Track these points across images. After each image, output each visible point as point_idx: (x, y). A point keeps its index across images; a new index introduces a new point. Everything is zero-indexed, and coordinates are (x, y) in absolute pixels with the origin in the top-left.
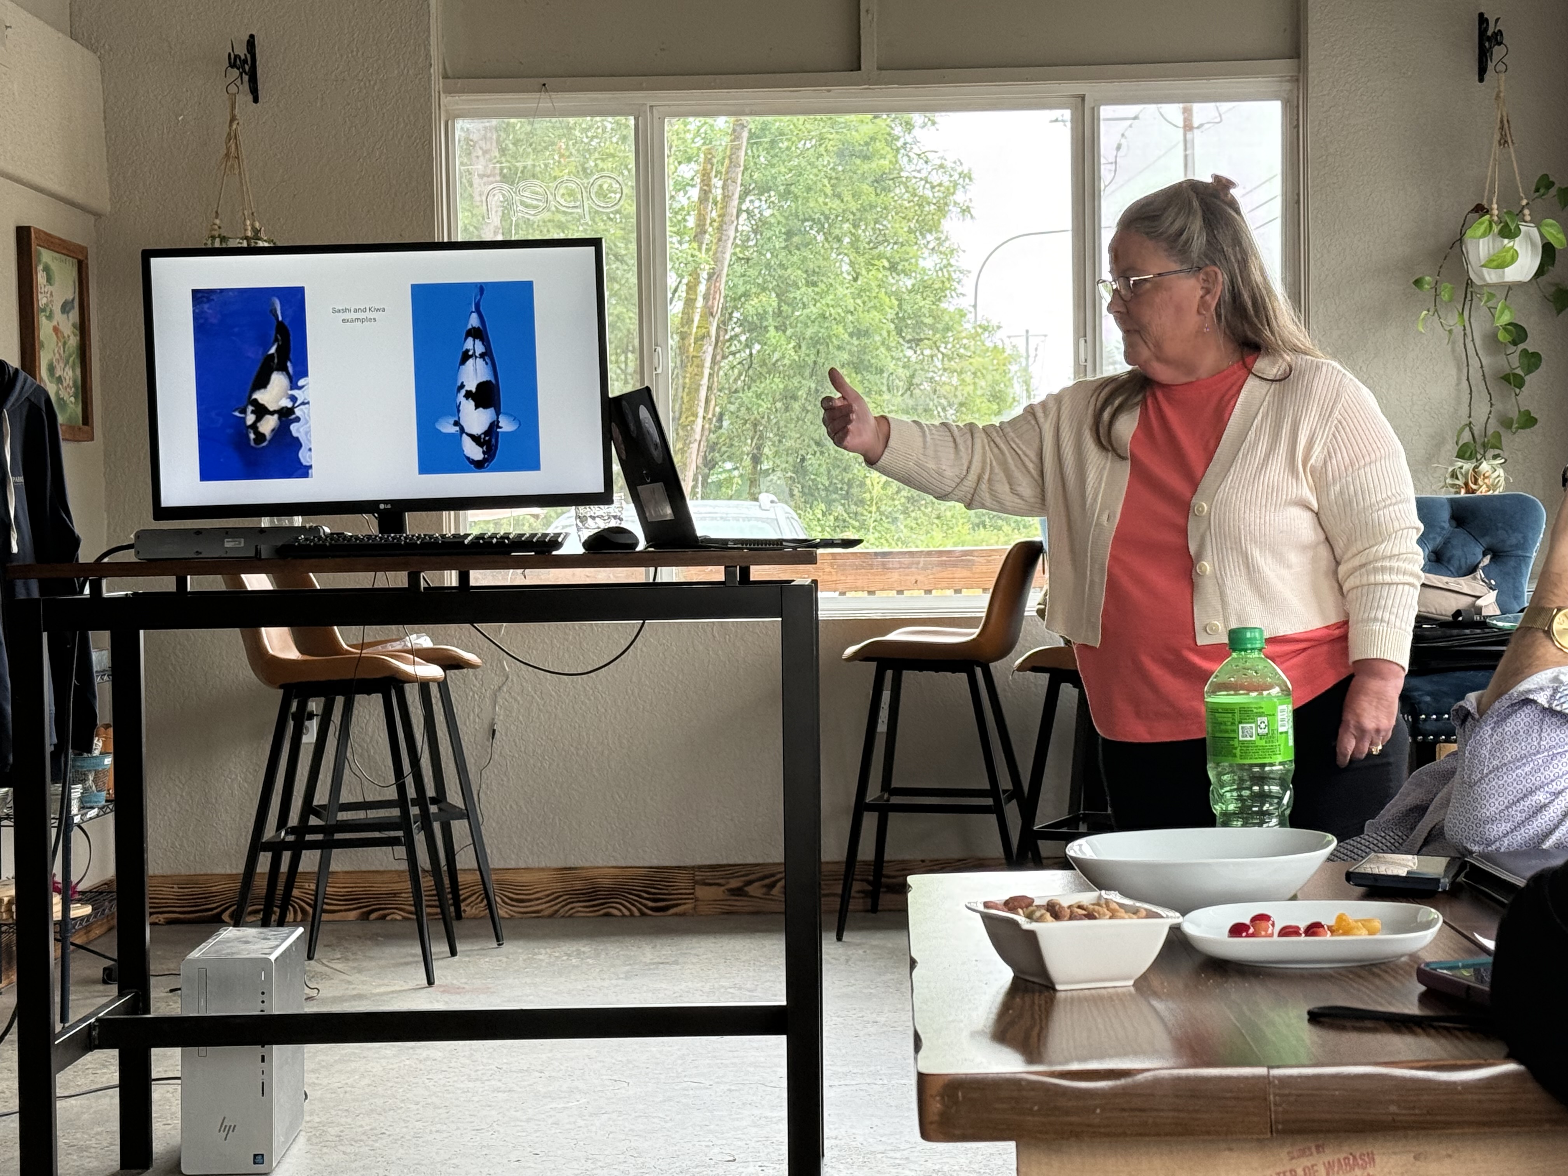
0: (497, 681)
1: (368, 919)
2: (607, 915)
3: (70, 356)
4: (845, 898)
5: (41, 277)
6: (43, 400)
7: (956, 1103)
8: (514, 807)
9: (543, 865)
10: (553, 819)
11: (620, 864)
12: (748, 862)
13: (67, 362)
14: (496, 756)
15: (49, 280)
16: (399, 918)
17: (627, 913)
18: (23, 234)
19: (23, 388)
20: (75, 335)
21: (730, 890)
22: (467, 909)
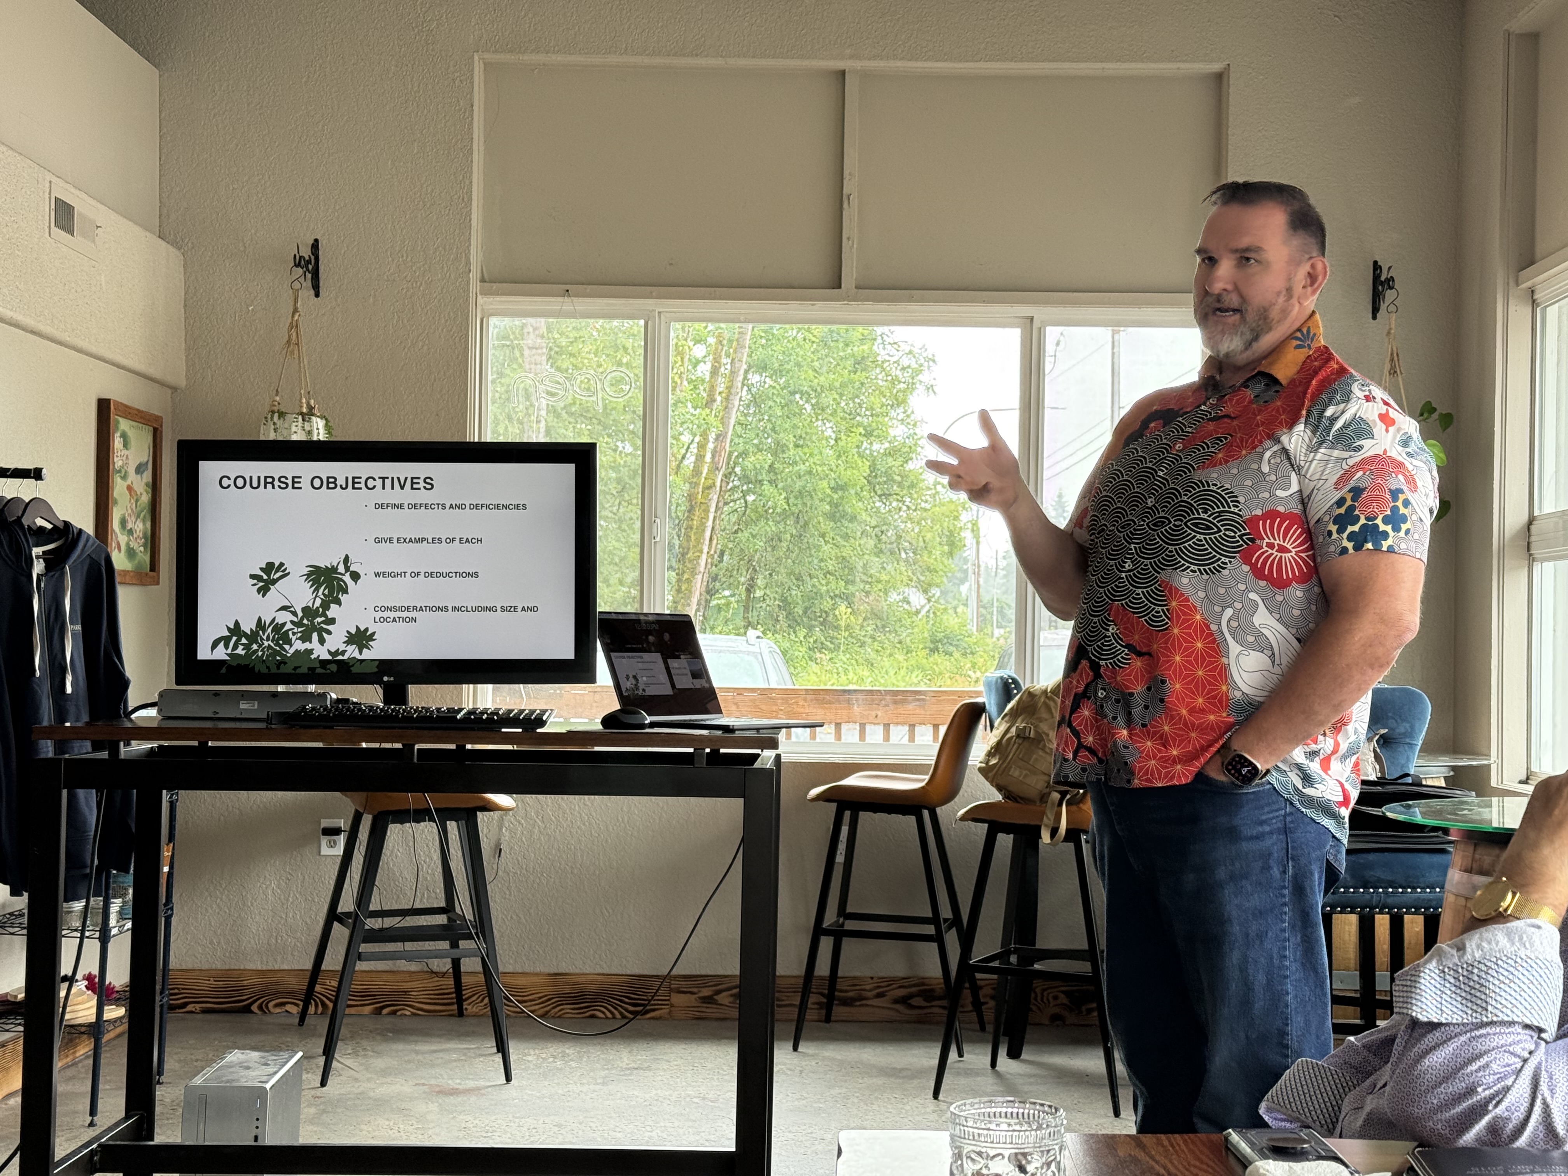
1: (380, 1014)
2: (593, 1016)
3: (142, 511)
4: (803, 1007)
5: (117, 443)
6: (103, 556)
8: (514, 917)
9: (538, 970)
10: (549, 929)
11: (605, 972)
12: (719, 973)
13: (138, 517)
14: (500, 873)
15: (126, 445)
16: (408, 1013)
17: (609, 1015)
18: (104, 406)
19: (85, 546)
20: (147, 493)
21: (700, 998)
22: (469, 1007)
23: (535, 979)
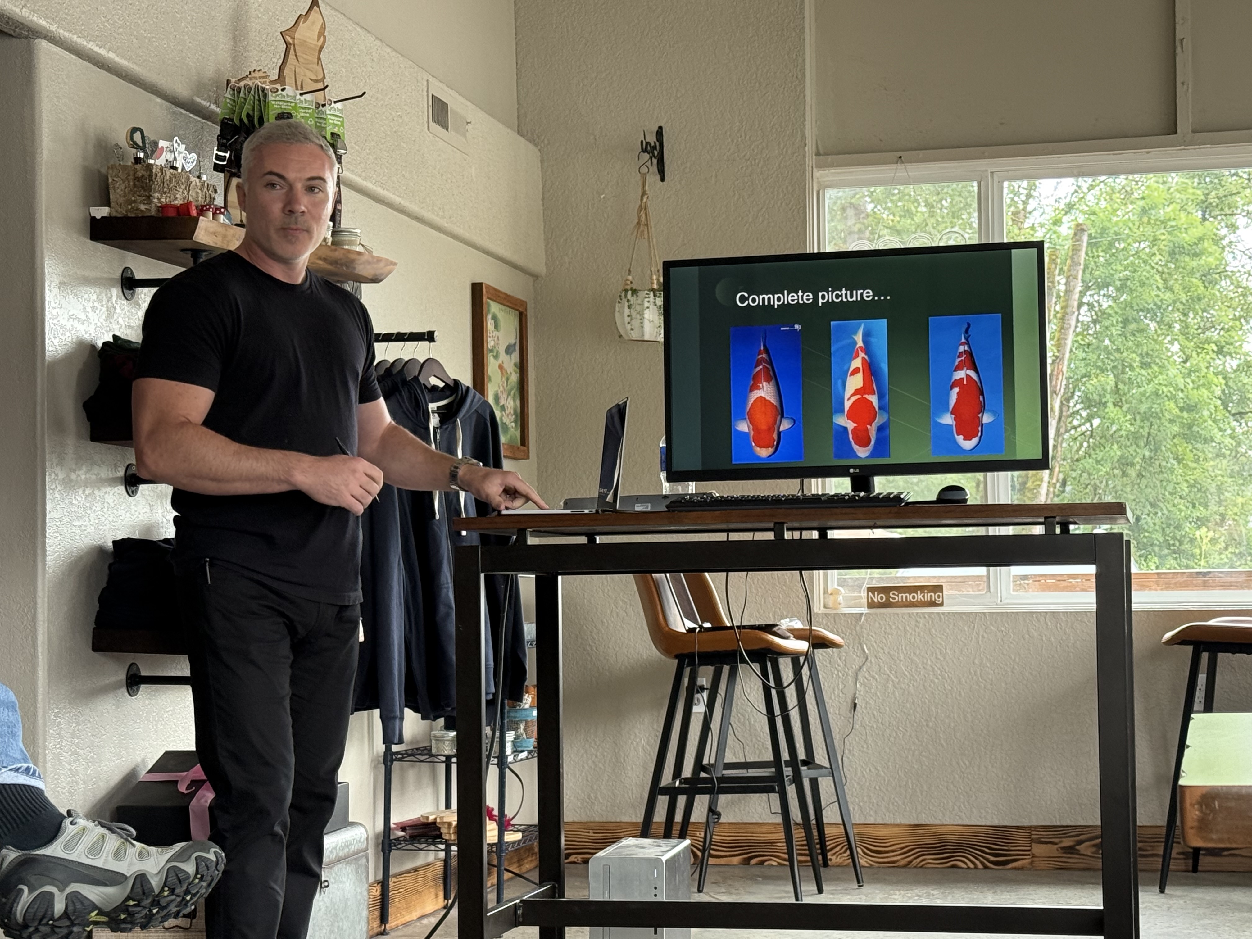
0: (858, 662)
1: (749, 864)
2: (954, 866)
3: (512, 389)
5: (489, 325)
6: (488, 412)
7: (1213, 810)
8: (873, 770)
9: (898, 821)
10: (907, 782)
11: (965, 823)
12: (1079, 824)
13: (509, 394)
14: (857, 726)
15: (496, 327)
16: (775, 864)
17: (971, 866)
18: (477, 289)
19: (472, 401)
20: (516, 372)
21: (1062, 848)
22: (834, 858)
23: (896, 830)
